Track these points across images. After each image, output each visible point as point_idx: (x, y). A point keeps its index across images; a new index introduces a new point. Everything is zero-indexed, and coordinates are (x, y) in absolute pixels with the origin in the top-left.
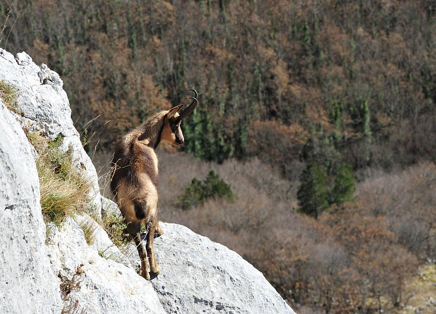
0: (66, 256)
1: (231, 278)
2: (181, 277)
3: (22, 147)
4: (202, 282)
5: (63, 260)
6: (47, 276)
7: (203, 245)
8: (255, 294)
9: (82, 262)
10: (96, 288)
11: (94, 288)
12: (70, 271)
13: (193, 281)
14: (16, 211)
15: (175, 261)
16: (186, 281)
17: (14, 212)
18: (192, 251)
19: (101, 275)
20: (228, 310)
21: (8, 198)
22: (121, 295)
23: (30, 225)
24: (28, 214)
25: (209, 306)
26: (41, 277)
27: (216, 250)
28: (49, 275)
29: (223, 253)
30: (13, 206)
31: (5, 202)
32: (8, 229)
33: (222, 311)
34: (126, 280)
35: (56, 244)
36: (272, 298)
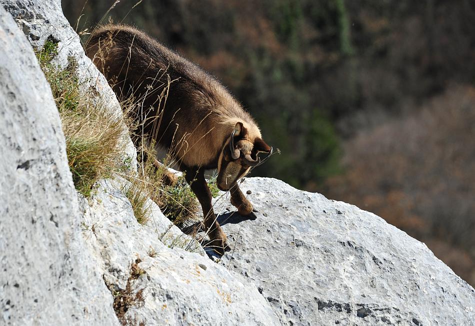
0: (110, 247)
1: (374, 259)
2: (288, 269)
3: (24, 57)
4: (324, 271)
5: (105, 255)
6: (95, 283)
7: (316, 207)
8: (421, 280)
9: (137, 255)
10: (169, 297)
11: (166, 298)
12: (122, 274)
13: (310, 272)
14: (33, 171)
15: (272, 242)
16: (297, 273)
17: (31, 173)
18: (299, 220)
19: (174, 274)
20: (379, 315)
21: (19, 149)
22: (214, 305)
23: (58, 194)
24: (53, 175)
25: (344, 312)
26: (86, 284)
27: (339, 213)
28: (97, 282)
29: (352, 216)
30: (28, 162)
31: (15, 157)
32: (26, 205)
33: (368, 318)
34: (215, 278)
35: (90, 228)
36: (451, 285)
